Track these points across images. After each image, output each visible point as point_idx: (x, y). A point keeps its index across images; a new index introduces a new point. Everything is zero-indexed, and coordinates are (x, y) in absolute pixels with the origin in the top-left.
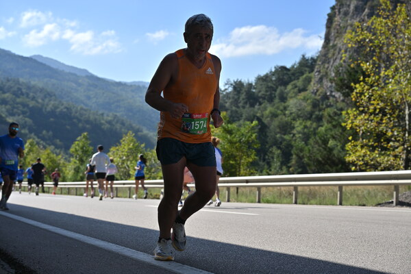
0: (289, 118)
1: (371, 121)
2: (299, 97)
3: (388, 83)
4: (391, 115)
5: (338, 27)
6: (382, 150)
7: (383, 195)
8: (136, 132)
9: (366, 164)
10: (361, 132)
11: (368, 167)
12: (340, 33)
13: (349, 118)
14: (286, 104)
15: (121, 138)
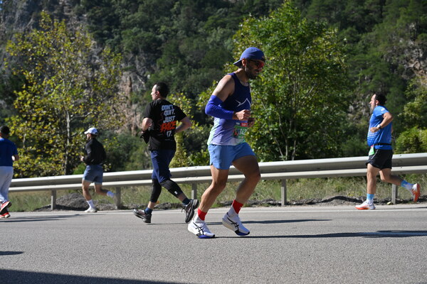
1: (34, 128)
3: (50, 93)
4: (53, 123)
6: (44, 157)
9: (29, 171)
10: (24, 139)
11: (31, 173)
12: (5, 40)
13: (12, 125)
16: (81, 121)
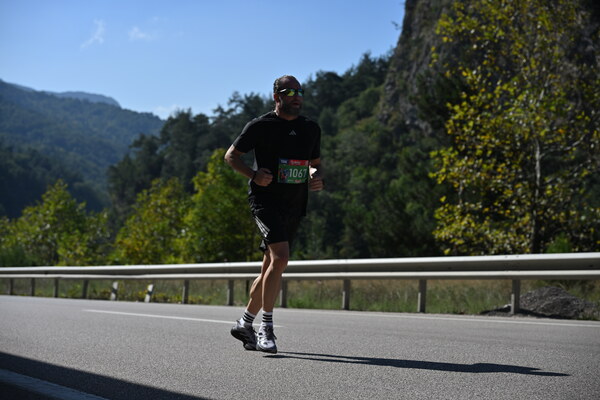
0: (341, 163)
1: (478, 170)
2: (357, 127)
3: (509, 107)
4: (510, 159)
5: (426, 9)
6: (495, 220)
7: (496, 296)
8: (71, 180)
9: (469, 244)
10: (461, 188)
11: (471, 250)
12: (430, 19)
13: (441, 165)
14: (335, 139)
15: (44, 192)
16: (560, 158)
